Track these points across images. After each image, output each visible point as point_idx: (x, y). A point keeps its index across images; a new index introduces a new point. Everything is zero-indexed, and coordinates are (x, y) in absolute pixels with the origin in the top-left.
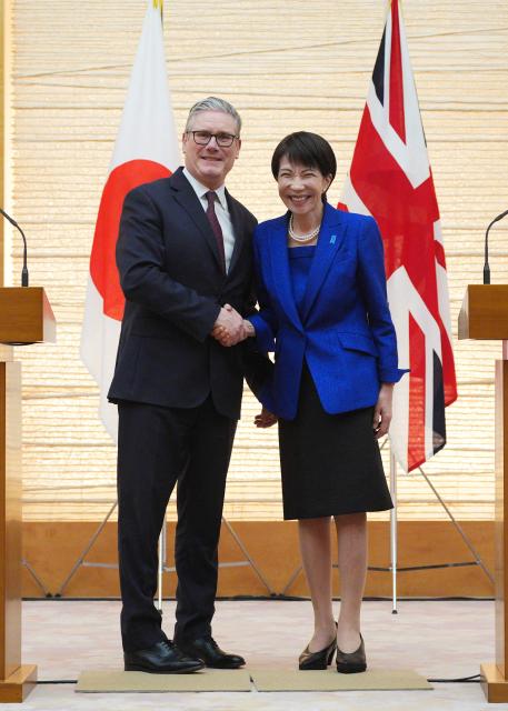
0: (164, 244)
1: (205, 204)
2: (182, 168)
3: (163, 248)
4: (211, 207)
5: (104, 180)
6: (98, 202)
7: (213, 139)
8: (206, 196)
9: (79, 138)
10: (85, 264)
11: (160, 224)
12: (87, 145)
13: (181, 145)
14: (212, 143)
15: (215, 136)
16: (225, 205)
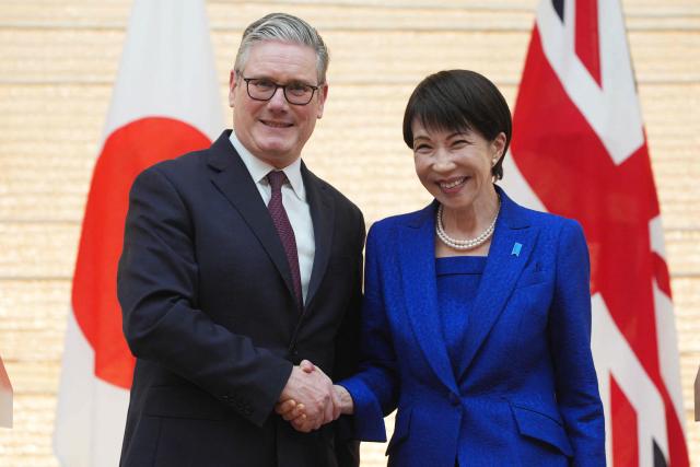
0: (196, 261)
1: (265, 194)
2: (228, 132)
3: (194, 267)
4: (277, 196)
5: (95, 149)
6: (86, 188)
7: (280, 91)
8: (268, 179)
9: (51, 78)
10: (64, 293)
11: (189, 228)
12: (65, 91)
13: (226, 91)
14: (278, 99)
15: (284, 87)
16: (301, 191)
